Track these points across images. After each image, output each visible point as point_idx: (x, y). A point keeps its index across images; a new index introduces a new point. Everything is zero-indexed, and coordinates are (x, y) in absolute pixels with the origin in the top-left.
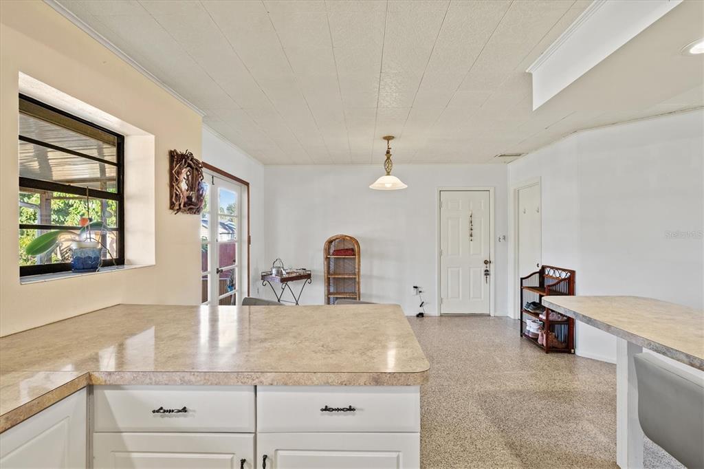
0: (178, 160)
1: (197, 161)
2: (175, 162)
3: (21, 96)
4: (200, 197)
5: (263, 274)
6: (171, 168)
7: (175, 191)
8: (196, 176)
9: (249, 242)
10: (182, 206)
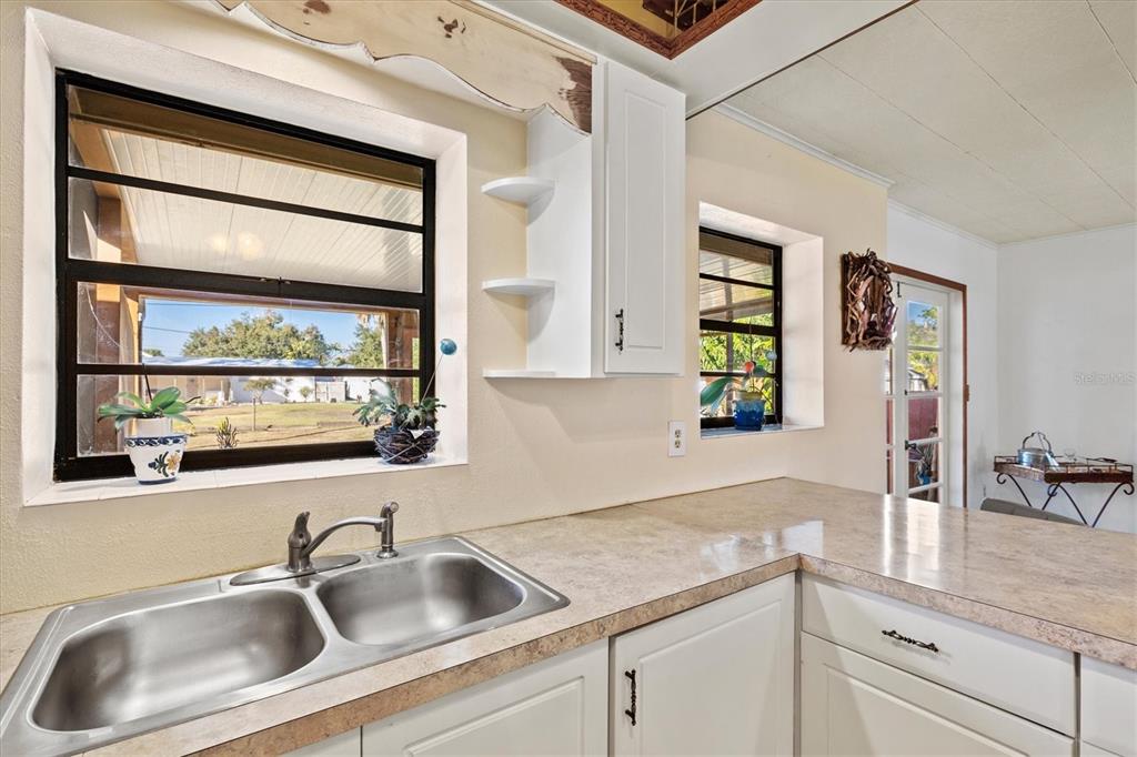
0: (855, 267)
1: (881, 262)
2: (850, 271)
3: (702, 230)
4: (886, 322)
5: (998, 460)
6: (845, 281)
7: (850, 315)
8: (880, 287)
9: (966, 397)
10: (860, 338)
